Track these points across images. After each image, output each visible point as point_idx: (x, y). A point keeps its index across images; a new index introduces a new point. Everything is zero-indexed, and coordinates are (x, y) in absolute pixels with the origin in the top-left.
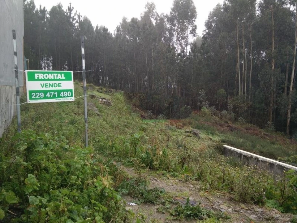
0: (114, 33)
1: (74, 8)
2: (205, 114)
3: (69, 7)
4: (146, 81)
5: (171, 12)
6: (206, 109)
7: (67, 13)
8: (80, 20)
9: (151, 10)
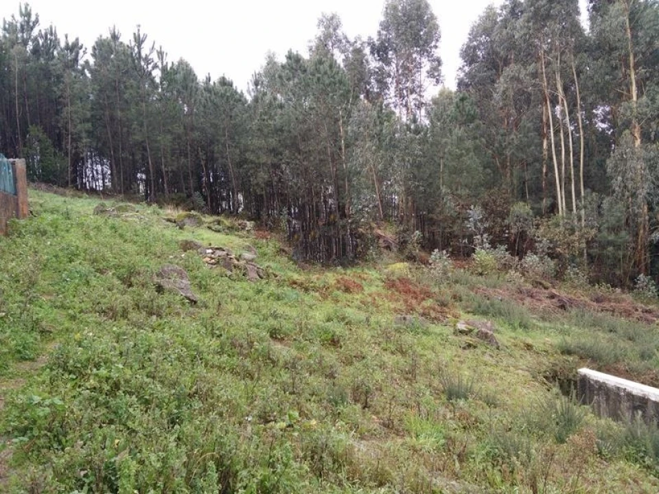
0: (249, 88)
1: (146, 36)
2: (484, 267)
3: (137, 34)
4: (331, 196)
5: (379, 32)
6: (484, 255)
7: (132, 49)
8: (165, 63)
9: (331, 30)
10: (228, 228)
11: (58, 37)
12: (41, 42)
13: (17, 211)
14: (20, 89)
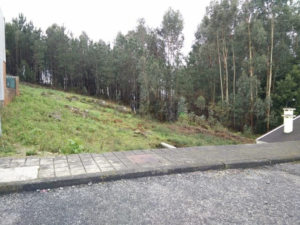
1: (66, 27)
2: (183, 119)
3: (62, 27)
6: (183, 115)
7: (60, 32)
8: (73, 38)
9: (142, 24)
10: (88, 101)
11: (33, 25)
12: (27, 28)
13: (16, 94)
14: (18, 46)
